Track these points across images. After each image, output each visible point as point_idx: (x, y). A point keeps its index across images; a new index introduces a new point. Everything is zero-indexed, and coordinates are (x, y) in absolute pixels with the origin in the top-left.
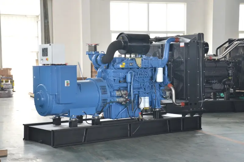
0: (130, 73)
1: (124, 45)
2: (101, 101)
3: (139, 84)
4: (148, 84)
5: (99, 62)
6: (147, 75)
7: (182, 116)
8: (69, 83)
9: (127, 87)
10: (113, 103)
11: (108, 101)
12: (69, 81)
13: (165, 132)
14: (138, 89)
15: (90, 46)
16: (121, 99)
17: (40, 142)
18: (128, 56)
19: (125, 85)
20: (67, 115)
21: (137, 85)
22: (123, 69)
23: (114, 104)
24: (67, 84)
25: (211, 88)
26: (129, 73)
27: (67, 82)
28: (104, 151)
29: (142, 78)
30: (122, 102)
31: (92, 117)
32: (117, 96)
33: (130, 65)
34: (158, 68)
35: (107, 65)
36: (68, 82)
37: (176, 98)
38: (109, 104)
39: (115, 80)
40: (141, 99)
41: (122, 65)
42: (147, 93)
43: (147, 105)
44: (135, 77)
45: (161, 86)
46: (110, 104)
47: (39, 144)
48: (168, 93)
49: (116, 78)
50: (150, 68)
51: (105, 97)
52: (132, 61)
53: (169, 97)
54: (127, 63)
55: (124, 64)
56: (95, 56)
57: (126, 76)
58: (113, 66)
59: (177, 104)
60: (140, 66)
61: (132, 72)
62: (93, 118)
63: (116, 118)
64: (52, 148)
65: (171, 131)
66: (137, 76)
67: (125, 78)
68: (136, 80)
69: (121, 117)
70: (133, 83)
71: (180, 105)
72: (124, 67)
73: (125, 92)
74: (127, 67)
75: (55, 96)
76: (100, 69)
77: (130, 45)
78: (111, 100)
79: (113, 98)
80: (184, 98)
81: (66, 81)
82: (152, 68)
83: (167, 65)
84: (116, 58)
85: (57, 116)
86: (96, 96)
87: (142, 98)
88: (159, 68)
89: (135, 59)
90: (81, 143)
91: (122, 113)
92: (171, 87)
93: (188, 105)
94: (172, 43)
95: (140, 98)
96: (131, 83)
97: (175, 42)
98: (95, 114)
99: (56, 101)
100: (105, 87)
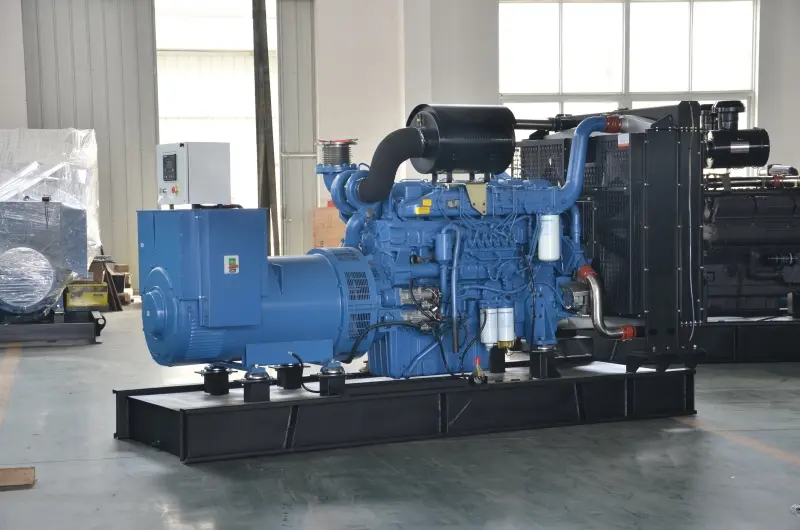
0: (448, 232)
1: (426, 144)
2: (348, 320)
3: (481, 268)
4: (512, 267)
5: (351, 199)
6: (504, 237)
7: (628, 370)
8: (237, 263)
9: (438, 277)
10: (389, 326)
11: (373, 321)
12: (237, 257)
13: (567, 420)
14: (478, 284)
15: (328, 147)
16: (418, 316)
17: (155, 447)
18: (442, 177)
19: (431, 269)
20: (240, 362)
21: (473, 270)
22: (425, 218)
23: (394, 329)
24: (232, 267)
25: (780, 281)
26: (444, 231)
27: (230, 260)
28: (331, 477)
29: (491, 249)
30: (420, 324)
31: (322, 370)
32: (405, 305)
33: (449, 208)
34: (543, 214)
35: (375, 206)
36: (234, 260)
37: (605, 313)
38: (377, 331)
39: (396, 253)
40: (485, 313)
41: (421, 205)
42: (508, 298)
43: (508, 335)
44: (465, 243)
45: (560, 275)
46: (382, 330)
47: (152, 452)
48: (578, 297)
49: (398, 249)
50: (519, 216)
51: (362, 306)
52: (454, 195)
53: (584, 309)
54: (436, 201)
55: (427, 202)
56: (339, 180)
57: (434, 241)
58: (395, 209)
59: (609, 333)
60: (481, 208)
61: (455, 227)
62: (324, 373)
63: (405, 374)
64: (181, 464)
65: (585, 420)
66: (470, 242)
67: (432, 249)
68: (469, 254)
69: (421, 372)
70: (458, 265)
71: (620, 336)
72: (427, 211)
73: (429, 293)
74: (438, 213)
75: (195, 303)
76: (355, 220)
77: (443, 144)
78: (383, 318)
79: (391, 311)
80: (631, 313)
81: (227, 259)
82: (525, 217)
83: (580, 206)
84: (403, 185)
85: (216, 367)
86: (333, 304)
87: (489, 311)
88: (546, 217)
89: (465, 187)
90: (278, 451)
91: (423, 358)
92: (588, 277)
93: (644, 336)
94: (594, 134)
95: (482, 311)
96: (451, 263)
97: (606, 131)
98: (329, 361)
99: (199, 318)
100: (364, 275)
